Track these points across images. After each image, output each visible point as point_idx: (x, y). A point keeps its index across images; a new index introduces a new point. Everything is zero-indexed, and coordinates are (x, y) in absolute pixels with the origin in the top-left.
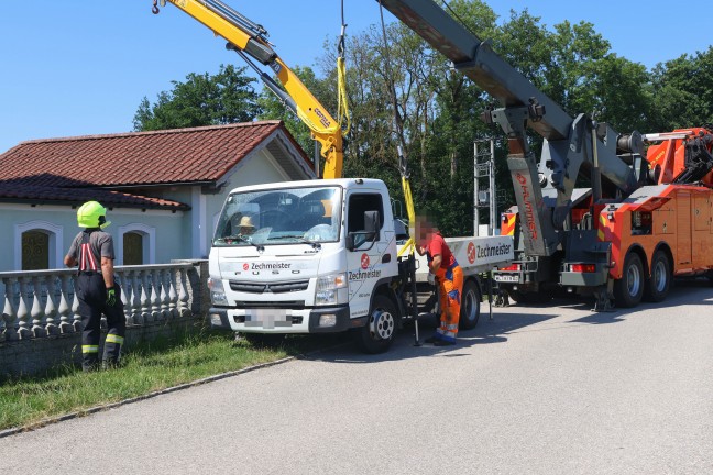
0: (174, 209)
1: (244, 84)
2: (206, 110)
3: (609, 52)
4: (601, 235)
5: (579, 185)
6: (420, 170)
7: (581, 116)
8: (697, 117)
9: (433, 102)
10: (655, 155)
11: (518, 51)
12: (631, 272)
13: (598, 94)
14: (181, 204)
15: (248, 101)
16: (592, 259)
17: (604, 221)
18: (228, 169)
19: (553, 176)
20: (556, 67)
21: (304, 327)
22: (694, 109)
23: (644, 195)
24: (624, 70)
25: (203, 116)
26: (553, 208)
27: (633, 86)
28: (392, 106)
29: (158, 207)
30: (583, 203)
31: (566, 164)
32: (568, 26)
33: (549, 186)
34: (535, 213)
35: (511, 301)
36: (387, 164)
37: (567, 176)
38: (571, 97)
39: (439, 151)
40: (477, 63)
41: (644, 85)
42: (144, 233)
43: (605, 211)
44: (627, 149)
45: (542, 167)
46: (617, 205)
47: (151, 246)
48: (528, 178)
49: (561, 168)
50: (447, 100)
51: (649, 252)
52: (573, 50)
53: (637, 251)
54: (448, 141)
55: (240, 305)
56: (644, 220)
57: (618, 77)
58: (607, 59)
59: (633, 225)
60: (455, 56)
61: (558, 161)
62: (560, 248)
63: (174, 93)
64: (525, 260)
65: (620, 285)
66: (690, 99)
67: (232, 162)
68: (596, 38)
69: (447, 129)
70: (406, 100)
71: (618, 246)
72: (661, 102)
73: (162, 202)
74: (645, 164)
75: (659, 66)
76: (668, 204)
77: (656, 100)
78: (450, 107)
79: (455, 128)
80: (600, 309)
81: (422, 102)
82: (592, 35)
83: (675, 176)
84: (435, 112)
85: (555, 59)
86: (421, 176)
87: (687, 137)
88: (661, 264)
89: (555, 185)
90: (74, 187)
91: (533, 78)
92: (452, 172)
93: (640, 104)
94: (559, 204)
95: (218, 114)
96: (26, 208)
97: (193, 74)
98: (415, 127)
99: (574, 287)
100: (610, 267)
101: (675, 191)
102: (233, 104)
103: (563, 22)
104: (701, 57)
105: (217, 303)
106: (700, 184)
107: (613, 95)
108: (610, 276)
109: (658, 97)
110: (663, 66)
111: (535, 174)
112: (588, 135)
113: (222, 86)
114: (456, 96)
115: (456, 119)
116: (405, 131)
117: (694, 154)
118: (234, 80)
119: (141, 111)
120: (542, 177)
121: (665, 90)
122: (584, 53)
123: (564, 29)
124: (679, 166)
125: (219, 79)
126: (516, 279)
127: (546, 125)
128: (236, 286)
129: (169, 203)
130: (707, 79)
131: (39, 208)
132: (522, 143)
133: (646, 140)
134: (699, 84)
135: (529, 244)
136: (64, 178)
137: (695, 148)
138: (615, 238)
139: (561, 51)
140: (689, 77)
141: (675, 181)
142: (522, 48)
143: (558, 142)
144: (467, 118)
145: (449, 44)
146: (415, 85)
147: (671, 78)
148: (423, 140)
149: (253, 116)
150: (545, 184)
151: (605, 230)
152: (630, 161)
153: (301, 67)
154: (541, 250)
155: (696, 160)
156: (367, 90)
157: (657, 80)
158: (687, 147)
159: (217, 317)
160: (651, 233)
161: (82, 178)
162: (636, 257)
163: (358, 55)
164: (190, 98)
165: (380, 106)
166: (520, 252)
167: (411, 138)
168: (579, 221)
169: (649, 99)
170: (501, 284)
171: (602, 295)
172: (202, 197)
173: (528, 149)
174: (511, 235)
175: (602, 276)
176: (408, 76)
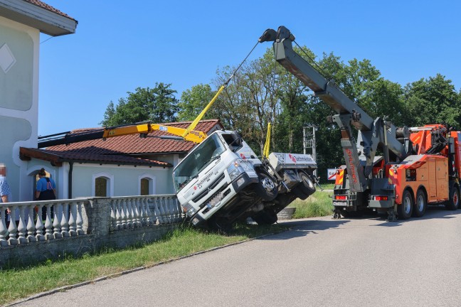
0: (164, 166)
1: (169, 94)
2: (147, 109)
3: (380, 77)
4: (390, 180)
5: (377, 154)
7: (378, 118)
9: (279, 104)
10: (415, 138)
12: (406, 201)
14: (169, 164)
15: (172, 104)
16: (386, 193)
17: (391, 173)
19: (364, 150)
20: (349, 85)
22: (429, 109)
23: (411, 160)
24: (389, 87)
25: (146, 112)
26: (364, 167)
27: (394, 96)
28: (256, 108)
29: (156, 165)
30: (378, 164)
31: (371, 144)
32: (356, 62)
33: (362, 155)
34: (356, 169)
35: (342, 217)
36: (253, 140)
37: (372, 150)
38: (358, 102)
39: (283, 133)
40: (326, 92)
41: (400, 96)
42: (150, 179)
43: (392, 168)
44: (401, 135)
45: (358, 145)
46: (398, 165)
47: (154, 186)
48: (352, 151)
49: (368, 146)
50: (287, 103)
51: (415, 190)
52: (359, 75)
53: (409, 189)
54: (287, 127)
56: (412, 174)
57: (385, 91)
58: (379, 81)
59: (407, 176)
60: (315, 88)
61: (366, 142)
62: (368, 188)
63: (128, 99)
64: (349, 194)
65: (400, 207)
66: (426, 104)
68: (372, 69)
69: (287, 120)
70: (263, 103)
71: (399, 186)
72: (410, 104)
73: (159, 163)
74: (411, 143)
75: (408, 85)
76: (424, 165)
77: (407, 104)
78: (288, 107)
79: (291, 119)
80: (390, 220)
81: (273, 105)
82: (369, 67)
83: (426, 150)
84: (280, 110)
85: (349, 80)
86: (272, 146)
87: (433, 129)
88: (421, 197)
89: (365, 154)
92: (290, 145)
93: (397, 106)
94: (368, 164)
95: (154, 110)
97: (140, 88)
99: (376, 208)
100: (395, 198)
101: (428, 158)
102: (162, 105)
103: (353, 60)
104: (432, 80)
106: (440, 154)
107: (382, 102)
108: (395, 202)
109: (408, 102)
110: (411, 85)
111: (354, 147)
113: (156, 95)
114: (292, 102)
115: (293, 115)
116: (263, 121)
117: (436, 138)
118: (163, 91)
119: (109, 109)
120: (359, 150)
121: (412, 99)
122: (365, 78)
123: (353, 63)
124: (428, 145)
125: (155, 91)
126: (345, 204)
127: (360, 123)
129: (163, 163)
130: (437, 93)
131: (103, 166)
132: (348, 132)
133: (410, 131)
134: (432, 95)
135: (352, 185)
137: (437, 135)
139: (352, 76)
140: (425, 91)
141: (427, 153)
142: (330, 74)
143: (367, 132)
144: (298, 114)
145: (312, 82)
146: (269, 95)
147: (415, 92)
148: (273, 127)
149: (174, 112)
150: (360, 154)
151: (392, 178)
152: (403, 142)
154: (359, 188)
155: (437, 141)
157: (407, 93)
158: (432, 135)
159: (195, 220)
160: (415, 180)
162: (408, 193)
163: (236, 78)
164: (138, 101)
165: (248, 107)
166: (346, 190)
168: (377, 174)
169: (403, 104)
170: (337, 207)
171: (392, 212)
172: (179, 160)
173: (351, 135)
174: (341, 180)
175: (391, 203)
176: (265, 89)
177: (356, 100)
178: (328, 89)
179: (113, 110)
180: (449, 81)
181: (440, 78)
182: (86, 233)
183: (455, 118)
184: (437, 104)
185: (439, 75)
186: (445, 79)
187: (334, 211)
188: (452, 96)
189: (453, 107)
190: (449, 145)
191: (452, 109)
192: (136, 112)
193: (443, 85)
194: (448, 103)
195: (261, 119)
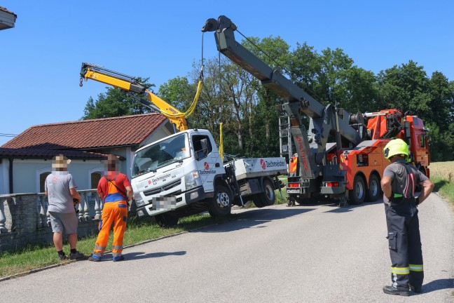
2: (126, 103)
3: (353, 65)
4: (341, 167)
5: (329, 141)
6: (249, 134)
7: (329, 105)
8: (404, 101)
9: (255, 95)
10: (372, 124)
11: (302, 66)
12: (358, 186)
13: (348, 89)
14: (121, 157)
16: (337, 179)
17: (342, 160)
18: (145, 138)
19: (315, 137)
20: (324, 74)
21: (183, 202)
22: (402, 96)
23: (364, 145)
24: (362, 75)
25: (124, 107)
26: (316, 154)
27: (367, 84)
28: (232, 98)
30: (333, 151)
31: (322, 131)
32: (329, 51)
33: (314, 142)
34: (306, 157)
35: (296, 203)
36: (230, 131)
37: (323, 137)
38: (333, 90)
39: (260, 123)
40: (273, 81)
41: (374, 83)
42: (102, 173)
43: (343, 154)
44: (355, 122)
45: (310, 132)
46: (349, 151)
48: (302, 138)
49: (319, 133)
50: (263, 94)
51: (367, 175)
52: (333, 64)
53: (360, 174)
54: (264, 117)
55: (151, 202)
56: (364, 159)
57: (359, 79)
58: (352, 69)
59: (358, 161)
60: (261, 77)
61: (318, 129)
62: (321, 174)
63: (107, 94)
64: (302, 182)
65: (352, 192)
66: (400, 90)
67: (147, 134)
68: (345, 57)
69: (263, 111)
70: (239, 94)
71: (350, 173)
72: (383, 91)
74: (365, 130)
75: (382, 72)
76: (376, 149)
77: (381, 91)
78: (265, 98)
79: (268, 110)
80: (342, 206)
81: (249, 96)
82: (342, 55)
83: (381, 135)
84: (256, 101)
85: (323, 70)
86: (250, 137)
87: (387, 114)
88: (374, 181)
89: (317, 142)
90: (63, 149)
91: (311, 81)
92: (267, 135)
93: (371, 94)
94: (319, 152)
95: (133, 105)
96: (42, 161)
98: (245, 110)
99: (328, 195)
100: (346, 184)
101: (381, 143)
103: (326, 49)
104: (404, 67)
105: (140, 205)
107: (356, 89)
108: (347, 188)
109: (382, 89)
110: (384, 72)
111: (306, 136)
112: (333, 115)
114: (268, 92)
115: (268, 105)
116: (240, 112)
117: (391, 123)
119: (88, 105)
120: (310, 138)
121: (385, 86)
122: (340, 66)
123: (327, 53)
124: (383, 129)
126: (298, 192)
127: (311, 111)
128: (147, 193)
130: (409, 80)
131: (48, 161)
132: (298, 120)
133: (365, 116)
134: (404, 82)
135: (304, 173)
136: (57, 145)
137: (392, 120)
138: (348, 169)
139: (326, 65)
140: (399, 78)
141: (381, 138)
142: (304, 64)
143: (318, 119)
144: (274, 104)
145: (258, 72)
146: (245, 86)
147: (388, 79)
148: (250, 117)
150: (311, 141)
151: (343, 164)
152: (357, 128)
153: (180, 77)
154: (311, 176)
155: (392, 126)
156: (218, 90)
157: (381, 80)
158: (388, 120)
159: (141, 211)
160: (368, 165)
161: (67, 145)
162: (360, 178)
163: (212, 70)
164: (116, 96)
165: (225, 98)
166: (300, 177)
167: (243, 115)
168: (331, 160)
169: (377, 91)
170: (291, 195)
171: (343, 198)
172: (132, 153)
173: (301, 123)
174: (295, 168)
175: (342, 188)
176: (241, 81)
177: (330, 88)
178: (274, 78)
179: (93, 106)
180: (421, 68)
181: (412, 64)
182: (9, 231)
183: (427, 104)
184: (409, 90)
185: (411, 62)
186: (417, 66)
187: (288, 199)
188: (424, 82)
189: (425, 92)
190: (405, 129)
191: (425, 95)
192: (114, 107)
193: (415, 71)
194: (420, 89)
195: (237, 110)
